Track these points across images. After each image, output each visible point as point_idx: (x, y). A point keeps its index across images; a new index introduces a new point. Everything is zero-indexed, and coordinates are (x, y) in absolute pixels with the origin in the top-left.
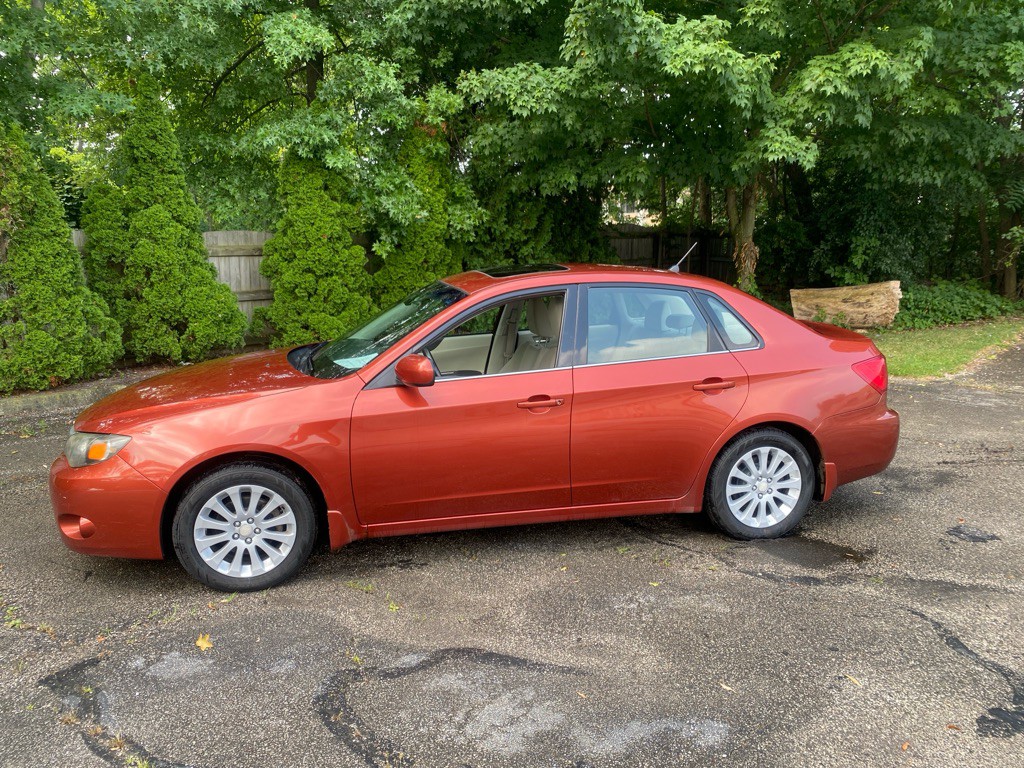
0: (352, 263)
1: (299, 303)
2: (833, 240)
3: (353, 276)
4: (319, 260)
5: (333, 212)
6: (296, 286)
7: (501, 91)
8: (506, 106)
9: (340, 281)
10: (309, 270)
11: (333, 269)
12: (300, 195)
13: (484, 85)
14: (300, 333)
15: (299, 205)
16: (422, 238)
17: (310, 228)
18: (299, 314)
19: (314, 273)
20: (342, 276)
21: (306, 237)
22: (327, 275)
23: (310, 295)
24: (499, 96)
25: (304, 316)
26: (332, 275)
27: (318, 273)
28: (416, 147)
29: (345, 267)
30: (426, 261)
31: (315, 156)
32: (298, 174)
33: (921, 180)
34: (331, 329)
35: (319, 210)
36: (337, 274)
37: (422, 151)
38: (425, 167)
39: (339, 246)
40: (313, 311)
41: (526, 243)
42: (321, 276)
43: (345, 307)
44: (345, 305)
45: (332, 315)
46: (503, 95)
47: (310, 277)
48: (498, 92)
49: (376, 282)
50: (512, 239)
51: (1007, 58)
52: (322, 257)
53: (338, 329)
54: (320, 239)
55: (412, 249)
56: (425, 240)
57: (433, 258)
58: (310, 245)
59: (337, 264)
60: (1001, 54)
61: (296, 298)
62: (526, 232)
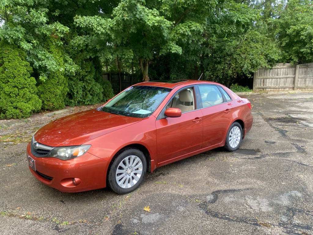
0: (32, 83)
1: (12, 99)
2: (165, 75)
3: (32, 88)
4: (19, 83)
5: (23, 65)
6: (11, 93)
7: (91, 24)
8: (93, 29)
9: (28, 90)
10: (15, 87)
11: (25, 86)
12: (10, 58)
13: (85, 21)
14: (14, 110)
15: (9, 62)
16: (56, 74)
17: (15, 70)
18: (11, 103)
19: (18, 87)
20: (28, 88)
21: (13, 74)
22: (22, 88)
23: (16, 96)
24: (90, 25)
25: (15, 104)
26: (24, 88)
27: (20, 87)
28: (52, 42)
29: (29, 85)
30: (58, 82)
31: (15, 43)
32: (8, 50)
33: (191, 59)
34: (27, 108)
35: (18, 64)
36: (26, 87)
37: (54, 43)
38: (56, 49)
39: (26, 77)
40: (18, 102)
41: (87, 76)
42: (20, 89)
43: (30, 100)
44: (30, 99)
45: (25, 103)
46: (92, 26)
47: (16, 89)
48: (90, 24)
49: (39, 90)
50: (83, 75)
51: (216, 28)
52: (21, 81)
53: (29, 108)
54: (19, 75)
55: (53, 78)
56: (58, 75)
57: (61, 81)
58: (15, 77)
59: (26, 84)
60: (215, 27)
61: (11, 97)
62: (87, 72)
